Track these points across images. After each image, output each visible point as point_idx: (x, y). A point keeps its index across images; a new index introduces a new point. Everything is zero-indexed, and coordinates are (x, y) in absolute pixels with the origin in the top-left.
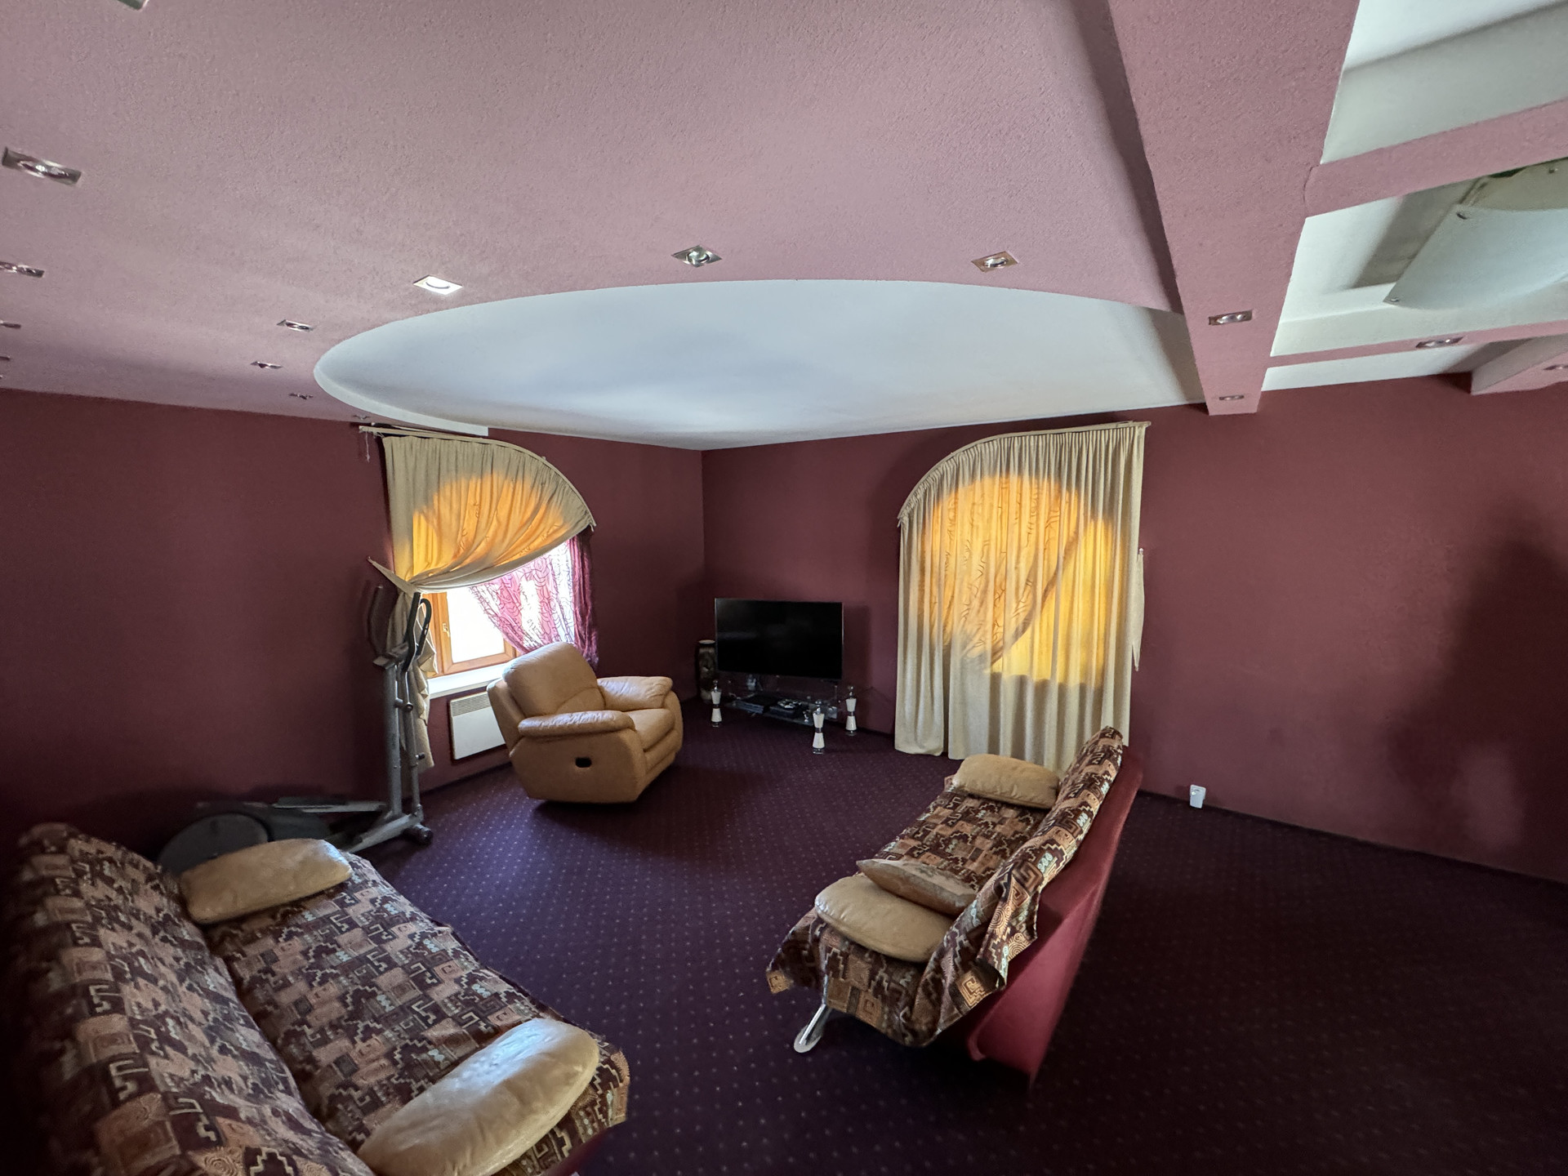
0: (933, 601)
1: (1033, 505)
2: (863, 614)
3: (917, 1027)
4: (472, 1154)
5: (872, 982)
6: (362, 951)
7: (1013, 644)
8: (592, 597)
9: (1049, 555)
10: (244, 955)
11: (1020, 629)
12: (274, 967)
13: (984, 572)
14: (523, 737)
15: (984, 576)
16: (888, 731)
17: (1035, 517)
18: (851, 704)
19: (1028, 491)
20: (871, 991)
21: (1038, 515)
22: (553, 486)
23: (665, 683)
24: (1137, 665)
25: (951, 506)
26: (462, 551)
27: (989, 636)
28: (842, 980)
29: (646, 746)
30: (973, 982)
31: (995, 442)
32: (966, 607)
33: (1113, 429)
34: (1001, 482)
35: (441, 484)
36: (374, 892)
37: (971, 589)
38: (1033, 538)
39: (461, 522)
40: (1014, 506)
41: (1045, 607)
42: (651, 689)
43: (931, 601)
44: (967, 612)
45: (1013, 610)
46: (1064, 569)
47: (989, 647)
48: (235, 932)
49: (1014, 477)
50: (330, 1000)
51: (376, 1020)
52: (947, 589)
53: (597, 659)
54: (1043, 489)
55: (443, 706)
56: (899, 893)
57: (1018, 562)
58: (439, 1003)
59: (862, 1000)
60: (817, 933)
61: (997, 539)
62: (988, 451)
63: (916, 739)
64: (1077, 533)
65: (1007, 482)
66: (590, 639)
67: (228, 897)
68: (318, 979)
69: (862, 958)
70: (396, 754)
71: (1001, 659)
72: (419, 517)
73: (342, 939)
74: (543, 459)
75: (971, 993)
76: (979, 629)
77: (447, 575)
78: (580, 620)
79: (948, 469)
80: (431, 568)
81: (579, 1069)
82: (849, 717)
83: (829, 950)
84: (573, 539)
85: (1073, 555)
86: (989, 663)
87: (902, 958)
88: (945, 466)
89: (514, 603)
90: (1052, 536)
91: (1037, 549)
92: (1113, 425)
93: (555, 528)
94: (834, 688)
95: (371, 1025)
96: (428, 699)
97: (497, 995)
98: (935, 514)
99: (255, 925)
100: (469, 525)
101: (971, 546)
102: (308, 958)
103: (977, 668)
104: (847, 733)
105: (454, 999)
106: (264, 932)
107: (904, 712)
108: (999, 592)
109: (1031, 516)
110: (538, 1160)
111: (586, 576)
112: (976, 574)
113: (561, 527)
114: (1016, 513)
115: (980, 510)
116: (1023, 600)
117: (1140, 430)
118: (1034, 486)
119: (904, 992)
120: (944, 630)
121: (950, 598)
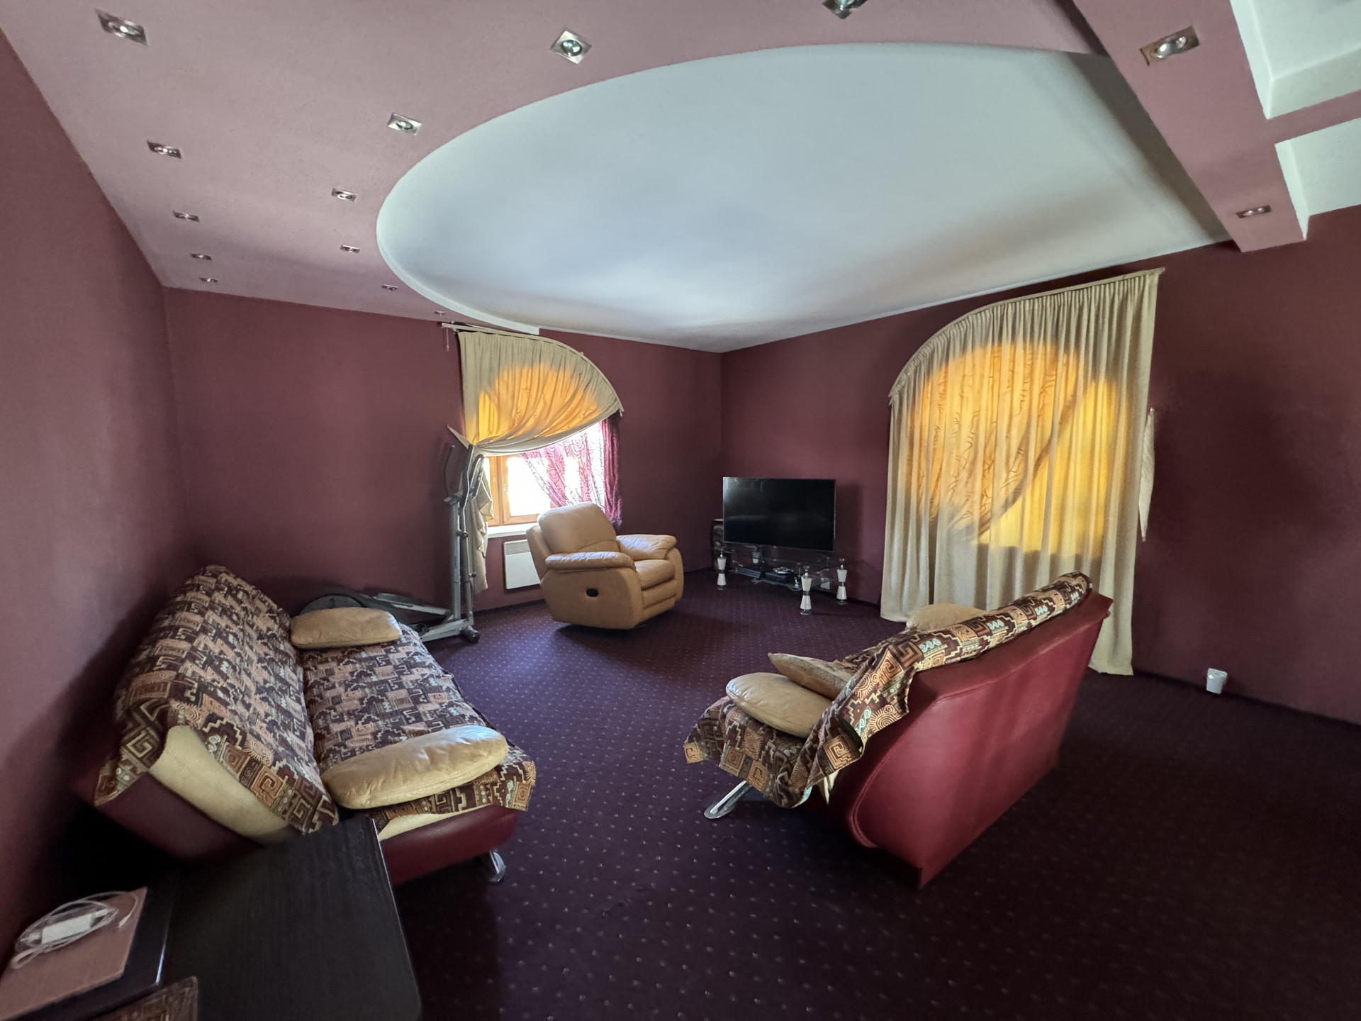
0: (921, 475)
1: (1027, 371)
2: (854, 491)
3: (791, 789)
4: (384, 782)
5: (763, 752)
6: (387, 677)
7: (1002, 514)
8: (619, 472)
9: (1043, 422)
10: (316, 669)
11: (1011, 499)
12: (330, 678)
13: (973, 443)
14: (549, 569)
15: (973, 448)
16: (875, 602)
17: (1029, 384)
18: (842, 575)
19: (1022, 358)
20: (761, 760)
21: (1032, 380)
22: (588, 377)
23: (669, 540)
24: (1143, 534)
25: (941, 380)
26: (516, 424)
27: (977, 507)
28: (738, 749)
29: (644, 585)
30: (841, 748)
31: (987, 311)
32: (954, 480)
33: (1119, 281)
34: (993, 351)
35: (501, 371)
36: (411, 649)
37: (959, 461)
38: (1026, 405)
39: (515, 401)
40: (1006, 375)
41: (1038, 476)
42: (657, 543)
43: (919, 474)
44: (954, 484)
45: (1003, 481)
46: (1059, 437)
47: (976, 518)
48: (316, 656)
49: (1006, 344)
50: (354, 699)
51: (377, 715)
52: (936, 462)
53: (621, 521)
54: (1037, 354)
55: (498, 545)
56: (803, 684)
57: (1009, 431)
58: (421, 712)
59: (752, 769)
60: (725, 710)
61: (987, 409)
62: (980, 321)
63: (901, 609)
64: (1074, 396)
65: (1000, 351)
66: (616, 504)
67: (316, 634)
68: (352, 687)
69: (756, 730)
70: (457, 571)
71: (988, 531)
72: (485, 396)
73: (378, 670)
74: (581, 354)
75: (837, 758)
76: (967, 500)
77: (505, 442)
78: (609, 489)
79: (939, 344)
80: (493, 436)
81: (485, 754)
82: (840, 587)
83: (730, 723)
84: (605, 420)
85: (1070, 420)
86: (976, 533)
87: (788, 732)
88: (937, 341)
89: (556, 470)
90: (1046, 402)
91: (1030, 416)
92: (1120, 278)
93: (591, 411)
94: (826, 559)
95: (373, 717)
96: (487, 537)
97: (463, 716)
98: (926, 389)
99: (330, 655)
100: (522, 406)
101: (960, 418)
102: (352, 676)
103: (964, 539)
104: (837, 602)
105: (432, 713)
106: (333, 659)
107: (890, 582)
108: (989, 462)
109: (1024, 383)
110: (436, 806)
111: (615, 453)
112: (965, 445)
113: (594, 411)
114: (1009, 381)
115: (971, 382)
116: (1014, 470)
117: (1152, 279)
118: (1028, 351)
119: (786, 760)
120: (931, 503)
121: (938, 471)
